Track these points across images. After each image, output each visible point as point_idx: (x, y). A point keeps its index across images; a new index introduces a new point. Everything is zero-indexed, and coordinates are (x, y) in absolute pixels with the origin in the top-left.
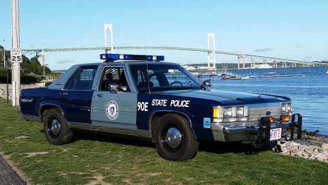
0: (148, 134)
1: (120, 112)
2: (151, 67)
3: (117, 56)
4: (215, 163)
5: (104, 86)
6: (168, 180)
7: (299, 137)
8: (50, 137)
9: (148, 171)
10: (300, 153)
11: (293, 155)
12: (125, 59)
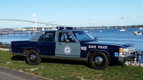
6: (109, 77)
12: (66, 29)
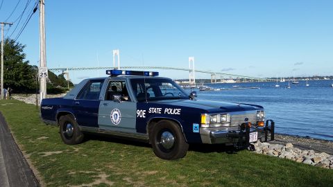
0: (146, 136)
1: (122, 118)
2: (148, 81)
3: (120, 72)
4: (203, 162)
5: (109, 97)
7: (272, 139)
8: (65, 138)
9: (145, 170)
10: (271, 152)
11: (265, 153)
12: (126, 74)
